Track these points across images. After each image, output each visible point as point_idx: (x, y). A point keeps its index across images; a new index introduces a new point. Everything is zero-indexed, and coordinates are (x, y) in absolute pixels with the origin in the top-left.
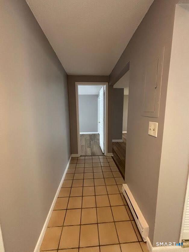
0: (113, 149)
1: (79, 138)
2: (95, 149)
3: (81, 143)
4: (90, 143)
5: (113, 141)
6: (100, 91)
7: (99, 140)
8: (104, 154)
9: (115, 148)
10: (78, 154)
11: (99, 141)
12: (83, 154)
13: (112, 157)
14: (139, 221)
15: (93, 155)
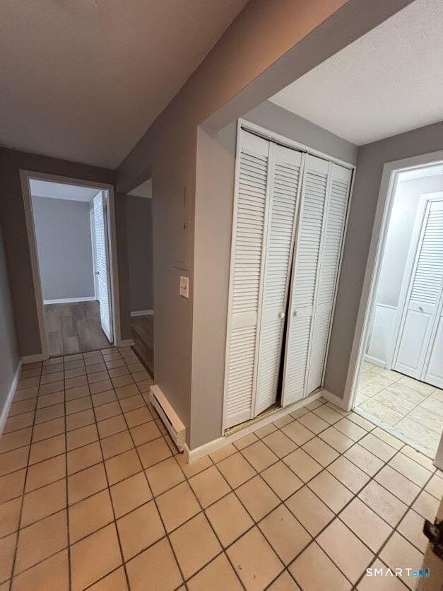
0: (134, 331)
1: (43, 315)
2: (90, 337)
3: (49, 326)
4: (75, 326)
5: (132, 315)
6: (94, 199)
7: (98, 315)
8: (113, 343)
9: (139, 329)
10: (41, 353)
11: (99, 317)
12: (58, 352)
13: (132, 347)
14: (174, 429)
15: (85, 349)
